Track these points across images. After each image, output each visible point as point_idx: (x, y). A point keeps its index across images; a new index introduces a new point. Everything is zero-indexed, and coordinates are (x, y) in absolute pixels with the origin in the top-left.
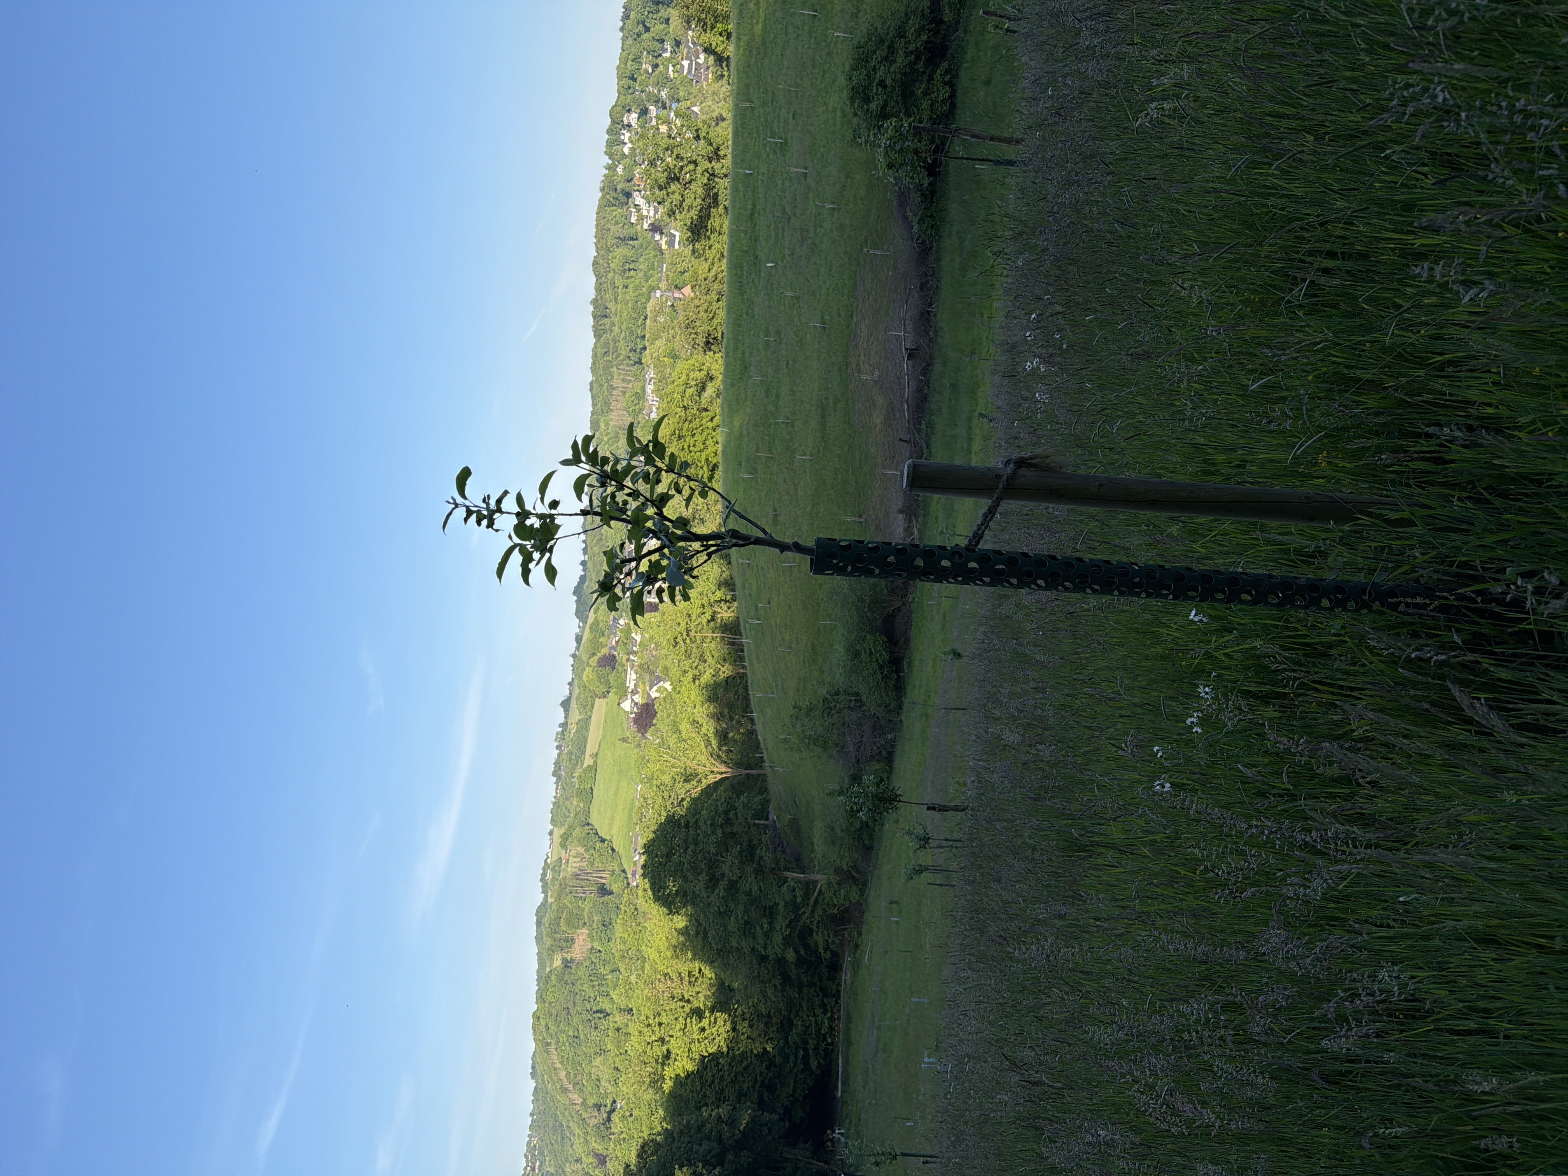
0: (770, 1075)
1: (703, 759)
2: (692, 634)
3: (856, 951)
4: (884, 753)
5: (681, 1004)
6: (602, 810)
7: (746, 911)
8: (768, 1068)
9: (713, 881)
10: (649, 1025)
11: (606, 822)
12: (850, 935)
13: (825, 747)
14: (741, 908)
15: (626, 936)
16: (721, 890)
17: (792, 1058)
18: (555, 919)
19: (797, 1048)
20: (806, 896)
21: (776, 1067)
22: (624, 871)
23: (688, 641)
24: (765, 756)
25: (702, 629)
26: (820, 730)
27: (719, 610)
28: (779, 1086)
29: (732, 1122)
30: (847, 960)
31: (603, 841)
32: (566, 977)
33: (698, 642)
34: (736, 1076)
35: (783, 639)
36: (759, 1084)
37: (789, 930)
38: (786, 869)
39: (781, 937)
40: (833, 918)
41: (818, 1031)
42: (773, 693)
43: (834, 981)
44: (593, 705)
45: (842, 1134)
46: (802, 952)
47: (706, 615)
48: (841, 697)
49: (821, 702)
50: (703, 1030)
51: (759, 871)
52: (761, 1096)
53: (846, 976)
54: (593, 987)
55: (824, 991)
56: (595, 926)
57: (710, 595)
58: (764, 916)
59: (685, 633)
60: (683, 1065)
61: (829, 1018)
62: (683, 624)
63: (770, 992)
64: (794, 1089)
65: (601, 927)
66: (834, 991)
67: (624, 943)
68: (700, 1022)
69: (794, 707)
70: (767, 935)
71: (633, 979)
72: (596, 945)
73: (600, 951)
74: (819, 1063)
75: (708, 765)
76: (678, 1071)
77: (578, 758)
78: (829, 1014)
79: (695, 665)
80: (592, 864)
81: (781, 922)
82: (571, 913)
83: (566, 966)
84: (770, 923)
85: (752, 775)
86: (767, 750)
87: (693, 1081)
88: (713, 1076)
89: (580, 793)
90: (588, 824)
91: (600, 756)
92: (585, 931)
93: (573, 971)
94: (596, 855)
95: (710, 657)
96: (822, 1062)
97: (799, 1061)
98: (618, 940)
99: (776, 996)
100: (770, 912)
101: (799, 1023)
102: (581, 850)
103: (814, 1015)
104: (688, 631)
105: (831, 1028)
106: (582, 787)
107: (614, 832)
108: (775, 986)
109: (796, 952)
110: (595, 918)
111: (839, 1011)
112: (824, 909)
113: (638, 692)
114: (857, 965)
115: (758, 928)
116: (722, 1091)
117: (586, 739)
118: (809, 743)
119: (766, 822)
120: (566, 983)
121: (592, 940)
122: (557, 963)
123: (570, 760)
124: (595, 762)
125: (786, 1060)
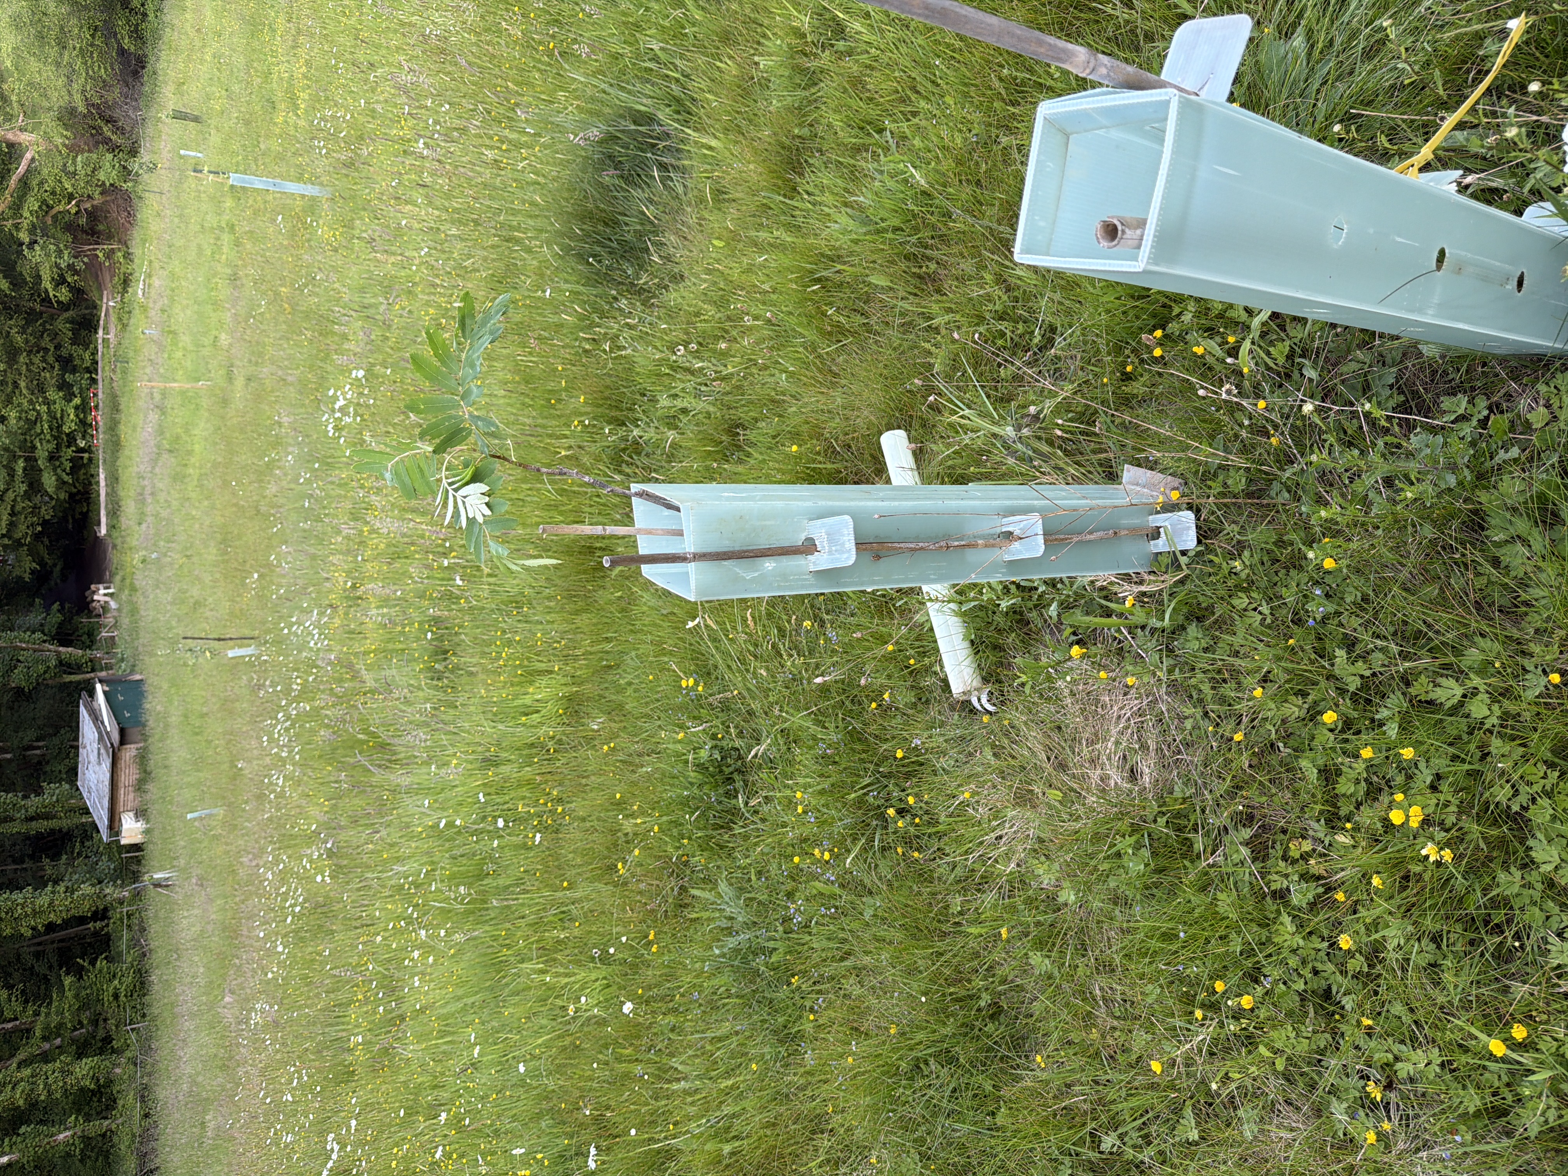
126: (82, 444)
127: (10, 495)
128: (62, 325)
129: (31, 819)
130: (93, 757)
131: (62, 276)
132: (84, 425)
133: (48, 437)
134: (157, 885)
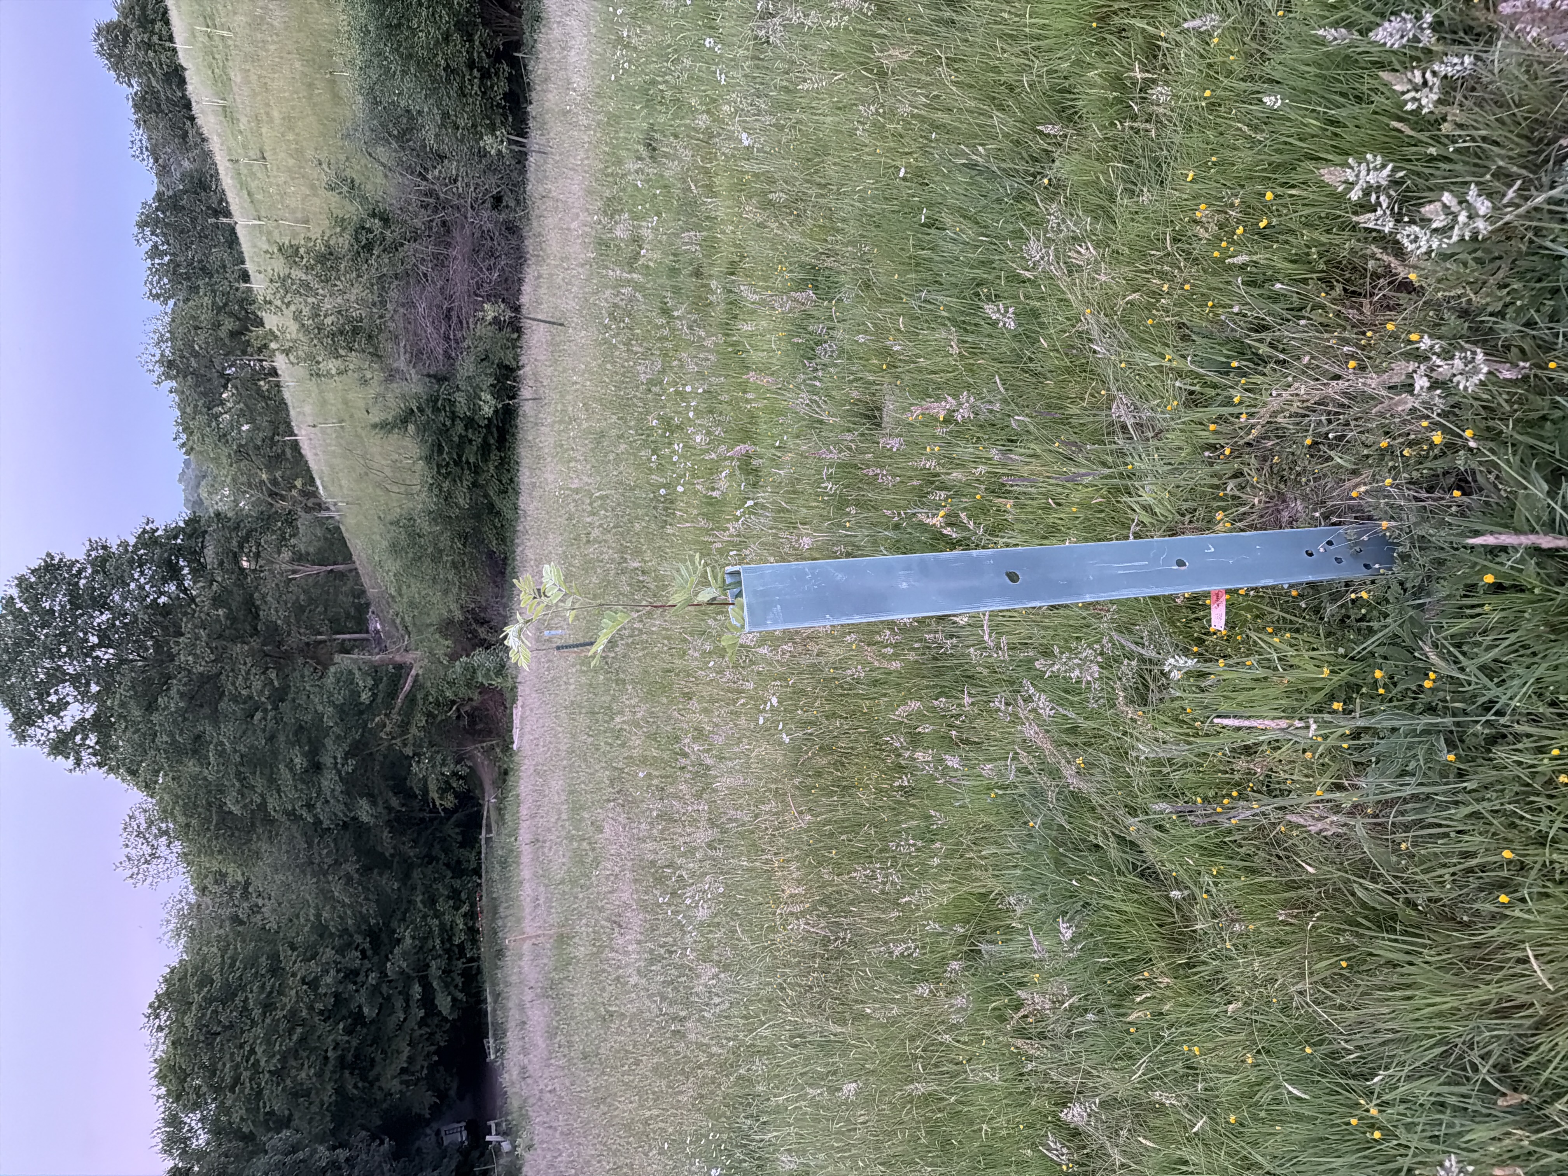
0: (355, 1043)
8: (349, 1031)
17: (398, 1003)
19: (407, 981)
20: (386, 695)
21: (364, 1024)
28: (379, 1057)
30: (490, 801)
36: (330, 1067)
37: (353, 763)
39: (337, 779)
40: (448, 728)
43: (473, 848)
46: (394, 803)
52: (339, 1087)
53: (489, 834)
61: (465, 915)
63: (338, 889)
64: (411, 1059)
66: (470, 865)
74: (454, 1000)
78: (465, 908)
81: (333, 751)
96: (461, 996)
97: (413, 1005)
99: (351, 896)
101: (408, 934)
103: (437, 915)
108: (349, 877)
112: (429, 715)
114: (506, 809)
125: (385, 1006)
126: (471, 953)
128: (452, 831)
131: (447, 782)
132: (473, 932)
133: (440, 952)
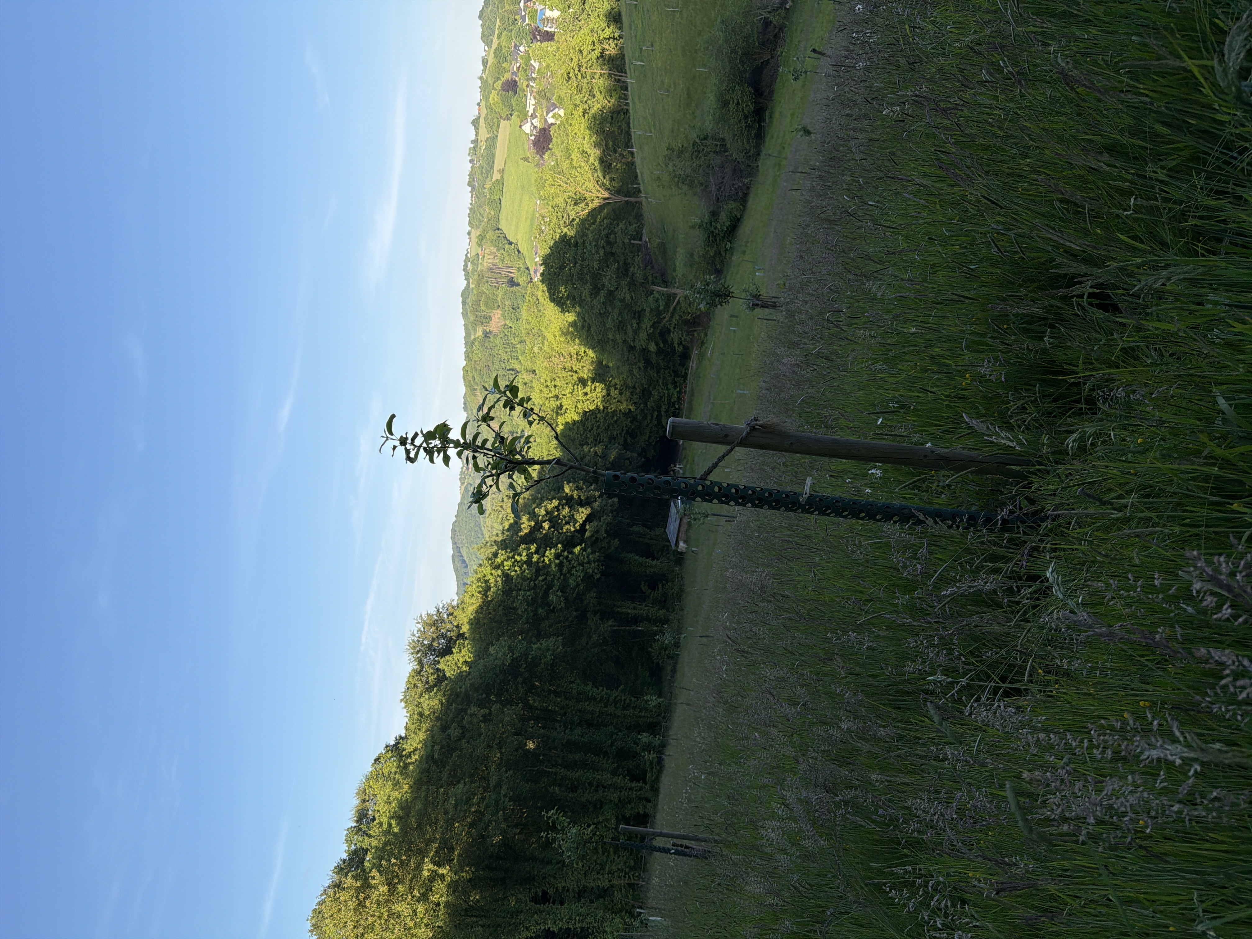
0: (633, 427)
1: (590, 185)
2: (583, 70)
3: (702, 346)
4: (740, 194)
5: (571, 373)
6: (509, 218)
7: (620, 314)
8: (631, 422)
9: (596, 290)
10: (547, 386)
11: (513, 228)
12: (698, 335)
13: (691, 185)
14: (616, 311)
15: (530, 319)
16: (602, 296)
17: (649, 417)
18: (476, 301)
19: (654, 410)
20: (667, 305)
21: (637, 421)
22: (527, 269)
23: (579, 77)
24: (641, 187)
25: (592, 65)
26: (689, 171)
27: (607, 47)
28: (638, 434)
29: (604, 456)
30: (695, 352)
31: (511, 243)
32: (486, 344)
33: (588, 78)
34: (608, 426)
35: (663, 82)
36: (624, 432)
37: (652, 329)
38: (654, 284)
39: (645, 333)
40: (686, 322)
41: (670, 398)
42: (651, 132)
43: (683, 367)
44: (498, 126)
45: (680, 468)
46: (662, 345)
47: (596, 52)
48: (709, 142)
49: (691, 145)
50: (586, 394)
51: (632, 284)
52: (625, 440)
53: (693, 364)
54: (506, 352)
55: (676, 374)
56: (506, 309)
57: (600, 32)
58: (634, 318)
59: (577, 69)
60: (572, 416)
61: (677, 392)
62: (575, 60)
63: (635, 371)
64: (650, 437)
65: (512, 310)
66: (683, 374)
67: (529, 323)
68: (584, 388)
69: (667, 149)
70: (636, 332)
71: (536, 350)
72: (508, 322)
73: (511, 327)
75: (593, 191)
76: (568, 420)
77: (488, 172)
78: (678, 389)
79: (585, 99)
80: (503, 261)
81: (646, 323)
82: (488, 298)
83: (486, 336)
84: (638, 324)
85: (631, 202)
86: (643, 182)
87: (578, 427)
88: (593, 425)
89: (491, 202)
90: (498, 229)
91: (506, 172)
92: (499, 311)
93: (491, 340)
94: (506, 254)
95: (598, 93)
97: (654, 419)
98: (524, 321)
99: (640, 375)
100: (639, 315)
101: (656, 394)
102: (494, 249)
103: (668, 389)
104: (580, 67)
105: (679, 398)
106: (492, 198)
107: (519, 237)
108: (640, 368)
109: (657, 344)
110: (507, 303)
111: (686, 387)
112: (680, 316)
113: (536, 117)
114: (701, 356)
115: (629, 327)
116: (599, 435)
117: (493, 156)
118: (678, 182)
119: (640, 242)
120: (486, 348)
121: (505, 319)
122: (480, 333)
123: (482, 173)
124: (502, 177)
125: (645, 417)
126: (677, 407)
127: (650, 425)
129: (651, 539)
130: (674, 520)
131: (681, 342)
134: (693, 552)
